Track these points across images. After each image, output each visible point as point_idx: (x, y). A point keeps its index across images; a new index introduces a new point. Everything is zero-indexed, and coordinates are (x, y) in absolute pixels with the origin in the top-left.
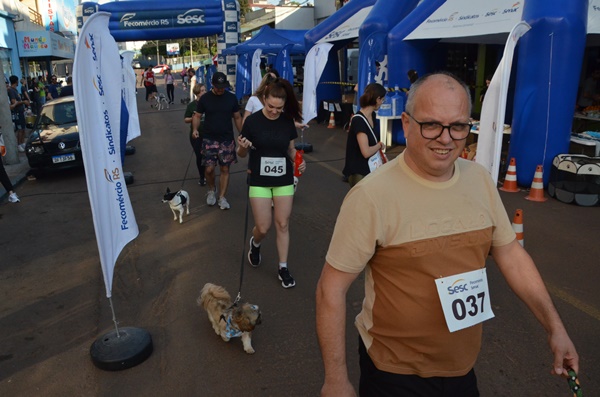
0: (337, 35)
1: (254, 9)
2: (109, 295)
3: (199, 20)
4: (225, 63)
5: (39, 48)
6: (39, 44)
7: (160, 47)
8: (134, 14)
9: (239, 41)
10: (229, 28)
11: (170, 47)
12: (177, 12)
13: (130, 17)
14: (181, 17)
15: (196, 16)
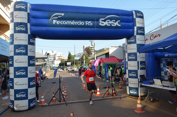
3: (116, 24)
8: (63, 14)
10: (139, 32)
11: (68, 63)
12: (100, 16)
13: (59, 17)
14: (102, 21)
15: (114, 21)
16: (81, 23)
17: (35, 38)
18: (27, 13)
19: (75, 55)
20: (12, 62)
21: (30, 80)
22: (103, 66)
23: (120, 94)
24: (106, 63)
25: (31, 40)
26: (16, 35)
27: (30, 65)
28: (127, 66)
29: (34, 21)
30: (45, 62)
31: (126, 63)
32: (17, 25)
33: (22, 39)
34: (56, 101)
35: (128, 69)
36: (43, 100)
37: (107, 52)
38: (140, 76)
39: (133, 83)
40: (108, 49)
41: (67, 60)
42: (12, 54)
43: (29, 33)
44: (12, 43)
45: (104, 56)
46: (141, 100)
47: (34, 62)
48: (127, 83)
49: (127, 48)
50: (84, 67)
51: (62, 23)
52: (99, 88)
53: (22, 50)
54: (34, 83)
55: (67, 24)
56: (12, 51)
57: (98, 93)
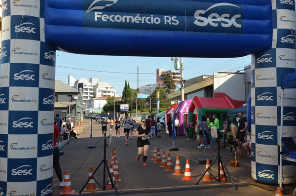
3: (232, 22)
8: (115, 0)
10: (284, 40)
11: (123, 107)
12: (196, 4)
13: (107, 5)
14: (201, 15)
15: (228, 15)
16: (154, 20)
17: (55, 51)
19: (138, 90)
20: (5, 101)
21: (42, 139)
22: (199, 115)
23: (236, 179)
24: (207, 108)
25: (46, 54)
26: (15, 43)
27: (42, 107)
28: (254, 117)
29: (53, 13)
30: (74, 103)
31: (251, 110)
32: (17, 21)
34: (95, 187)
35: (255, 124)
36: (68, 184)
37: (208, 84)
38: (283, 139)
39: (266, 154)
40: (212, 77)
41: (120, 100)
42: (6, 83)
43: (43, 38)
44: (6, 60)
45: (203, 92)
46: (283, 194)
47: (51, 101)
48: (252, 155)
49: (254, 77)
50: (158, 115)
51: (113, 18)
52: (189, 163)
53: (26, 76)
54: (51, 146)
55: (124, 21)
56: (7, 77)
57: (187, 174)
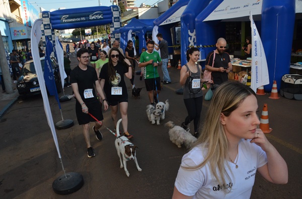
0: (170, 21)
1: (127, 10)
2: (60, 157)
3: (100, 17)
4: (114, 37)
5: (22, 35)
6: (21, 33)
7: (82, 31)
8: (68, 16)
9: (121, 26)
10: (115, 20)
11: (87, 31)
12: (89, 13)
13: (66, 18)
14: (91, 16)
16: (79, 19)
18: (48, 19)
25: (52, 32)
26: (45, 31)
29: (53, 21)
32: (45, 25)
33: (48, 32)
43: (51, 28)
44: (44, 35)
51: (68, 21)
55: (71, 21)
56: (45, 39)
